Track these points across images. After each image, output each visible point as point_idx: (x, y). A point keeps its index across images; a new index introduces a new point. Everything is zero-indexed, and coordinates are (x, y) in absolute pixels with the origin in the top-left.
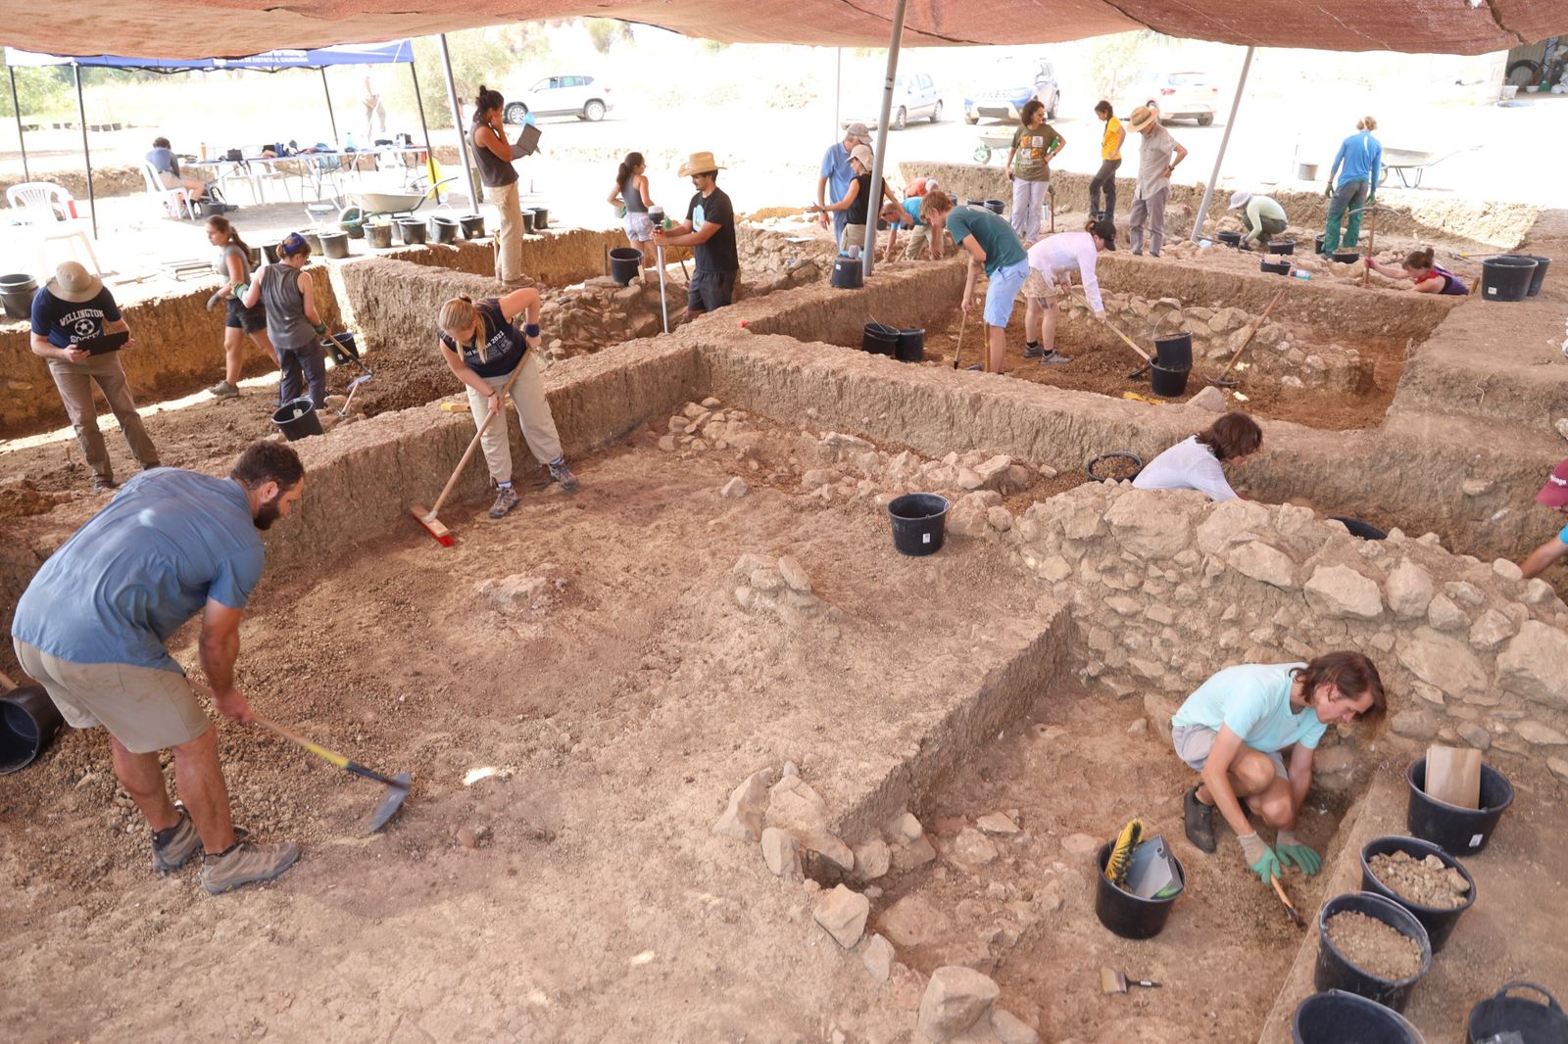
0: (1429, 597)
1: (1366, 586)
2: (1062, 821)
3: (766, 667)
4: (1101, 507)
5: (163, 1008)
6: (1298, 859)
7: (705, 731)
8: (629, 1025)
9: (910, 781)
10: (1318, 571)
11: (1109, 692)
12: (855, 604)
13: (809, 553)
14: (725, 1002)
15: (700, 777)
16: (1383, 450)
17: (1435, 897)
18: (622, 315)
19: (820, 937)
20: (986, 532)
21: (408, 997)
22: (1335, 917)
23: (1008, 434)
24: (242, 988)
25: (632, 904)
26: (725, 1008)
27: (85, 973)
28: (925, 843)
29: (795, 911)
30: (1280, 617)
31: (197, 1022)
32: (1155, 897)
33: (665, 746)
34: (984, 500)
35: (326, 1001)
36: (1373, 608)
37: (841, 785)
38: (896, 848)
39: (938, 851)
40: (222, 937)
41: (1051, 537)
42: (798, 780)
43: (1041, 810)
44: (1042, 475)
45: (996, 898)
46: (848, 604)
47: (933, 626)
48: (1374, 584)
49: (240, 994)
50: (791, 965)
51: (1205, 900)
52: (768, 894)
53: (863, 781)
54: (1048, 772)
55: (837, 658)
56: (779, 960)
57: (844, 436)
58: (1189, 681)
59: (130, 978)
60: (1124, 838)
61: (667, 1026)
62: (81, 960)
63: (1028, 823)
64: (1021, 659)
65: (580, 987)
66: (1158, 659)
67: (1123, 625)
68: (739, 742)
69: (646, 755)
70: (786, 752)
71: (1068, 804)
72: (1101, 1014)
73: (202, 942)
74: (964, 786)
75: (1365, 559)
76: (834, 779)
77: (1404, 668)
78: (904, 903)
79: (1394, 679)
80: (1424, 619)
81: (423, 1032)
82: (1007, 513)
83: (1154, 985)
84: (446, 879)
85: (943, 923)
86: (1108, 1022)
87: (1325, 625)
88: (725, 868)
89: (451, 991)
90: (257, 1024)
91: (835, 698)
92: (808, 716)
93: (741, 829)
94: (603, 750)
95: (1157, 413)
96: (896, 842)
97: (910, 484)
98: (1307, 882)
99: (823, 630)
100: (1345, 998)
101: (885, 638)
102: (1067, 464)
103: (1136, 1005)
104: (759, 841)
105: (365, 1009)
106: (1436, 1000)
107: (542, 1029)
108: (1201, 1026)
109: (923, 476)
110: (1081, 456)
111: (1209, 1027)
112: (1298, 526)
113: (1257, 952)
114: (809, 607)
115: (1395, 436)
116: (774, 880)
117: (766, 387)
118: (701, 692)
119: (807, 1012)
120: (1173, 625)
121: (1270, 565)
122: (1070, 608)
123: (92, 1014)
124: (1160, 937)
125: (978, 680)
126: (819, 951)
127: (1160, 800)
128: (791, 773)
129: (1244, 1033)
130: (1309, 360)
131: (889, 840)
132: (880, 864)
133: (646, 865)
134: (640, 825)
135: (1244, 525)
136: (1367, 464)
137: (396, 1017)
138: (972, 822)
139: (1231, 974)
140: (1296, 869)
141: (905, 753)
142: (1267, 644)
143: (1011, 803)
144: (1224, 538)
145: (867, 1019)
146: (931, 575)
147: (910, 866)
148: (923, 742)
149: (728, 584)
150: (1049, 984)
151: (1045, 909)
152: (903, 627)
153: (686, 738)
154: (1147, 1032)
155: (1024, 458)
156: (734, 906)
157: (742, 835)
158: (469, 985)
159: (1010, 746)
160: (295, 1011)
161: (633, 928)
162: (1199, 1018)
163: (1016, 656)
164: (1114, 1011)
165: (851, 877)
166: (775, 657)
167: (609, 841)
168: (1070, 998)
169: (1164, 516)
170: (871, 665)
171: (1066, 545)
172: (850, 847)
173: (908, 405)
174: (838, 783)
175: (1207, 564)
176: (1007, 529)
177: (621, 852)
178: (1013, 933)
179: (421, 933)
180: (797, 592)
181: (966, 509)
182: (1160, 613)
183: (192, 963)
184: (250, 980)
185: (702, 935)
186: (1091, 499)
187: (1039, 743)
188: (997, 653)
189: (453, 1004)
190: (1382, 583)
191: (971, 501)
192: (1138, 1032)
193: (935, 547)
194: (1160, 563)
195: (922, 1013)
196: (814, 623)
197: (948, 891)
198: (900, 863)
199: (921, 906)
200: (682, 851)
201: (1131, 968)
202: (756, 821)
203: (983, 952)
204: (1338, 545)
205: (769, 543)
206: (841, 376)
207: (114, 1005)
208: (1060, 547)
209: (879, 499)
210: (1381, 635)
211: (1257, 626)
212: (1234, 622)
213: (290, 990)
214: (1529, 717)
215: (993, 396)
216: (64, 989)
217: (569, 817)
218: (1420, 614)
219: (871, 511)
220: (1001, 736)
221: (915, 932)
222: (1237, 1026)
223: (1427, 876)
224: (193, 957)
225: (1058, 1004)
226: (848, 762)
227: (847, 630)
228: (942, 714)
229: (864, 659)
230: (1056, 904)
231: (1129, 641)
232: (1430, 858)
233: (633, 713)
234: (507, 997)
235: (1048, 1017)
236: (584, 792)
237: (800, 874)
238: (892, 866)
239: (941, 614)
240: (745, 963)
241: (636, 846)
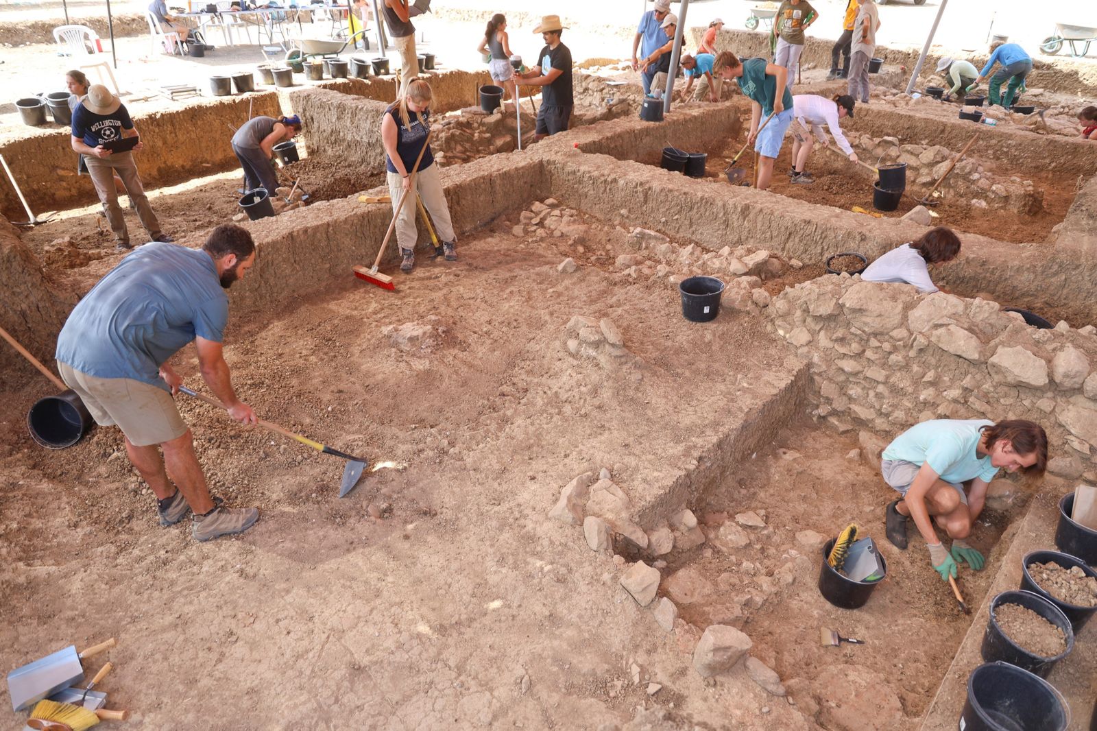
0: (1086, 374)
1: (1037, 364)
2: (796, 520)
3: (588, 398)
4: (837, 294)
5: (169, 619)
6: (968, 558)
7: (544, 443)
8: (487, 650)
9: (689, 487)
10: (1000, 350)
11: (834, 428)
12: (654, 355)
13: (621, 316)
14: (556, 639)
15: (540, 476)
16: (1053, 260)
17: (1078, 598)
18: (488, 135)
19: (624, 597)
20: (750, 307)
21: (334, 621)
22: (1001, 607)
23: (768, 235)
24: (221, 608)
25: (491, 564)
26: (556, 643)
27: (116, 590)
28: (698, 531)
29: (606, 577)
30: (967, 381)
31: (191, 630)
32: (864, 581)
33: (515, 452)
34: (749, 283)
35: (278, 621)
36: (1040, 379)
37: (640, 488)
38: (678, 534)
39: (706, 537)
40: (207, 572)
41: (798, 313)
42: (611, 483)
43: (781, 511)
44: (792, 266)
45: (747, 573)
46: (648, 355)
47: (709, 375)
48: (1043, 362)
49: (220, 612)
50: (603, 616)
51: (898, 583)
52: (587, 564)
53: (657, 485)
54: (787, 484)
55: (640, 395)
56: (595, 611)
57: (647, 231)
58: (895, 424)
59: (146, 596)
60: (843, 537)
61: (514, 653)
62: (113, 581)
63: (771, 520)
64: (772, 402)
65: (454, 622)
66: (872, 407)
67: (847, 380)
68: (568, 452)
69: (502, 458)
70: (602, 461)
71: (801, 508)
72: (820, 660)
73: (193, 574)
74: (727, 491)
75: (1037, 343)
76: (636, 483)
77: (1060, 425)
78: (681, 573)
79: (1052, 433)
80: (1080, 390)
81: (345, 647)
82: (766, 294)
83: (859, 642)
84: (360, 539)
85: (708, 589)
86: (824, 667)
87: (1002, 389)
88: (557, 543)
89: (364, 619)
90: (231, 633)
91: (637, 424)
92: (618, 436)
93: (569, 516)
94: (471, 453)
95: (880, 224)
96: (678, 530)
97: (694, 269)
98: (974, 575)
99: (630, 373)
100: (1007, 668)
101: (675, 381)
102: (810, 259)
103: (845, 655)
104: (582, 525)
105: (304, 628)
106: (1071, 671)
107: (427, 650)
108: (891, 673)
109: (704, 263)
110: (822, 254)
111: (897, 675)
112: (986, 315)
113: (934, 623)
114: (621, 357)
115: (1064, 250)
116: (592, 554)
117: (592, 192)
118: (542, 415)
119: (614, 650)
120: (885, 383)
121: (963, 343)
122: (809, 365)
123: (121, 619)
124: (864, 607)
125: (741, 415)
126: (623, 607)
127: (868, 509)
128: (605, 477)
129: (922, 680)
130: (994, 188)
131: (672, 528)
132: (667, 545)
133: (501, 538)
134: (497, 508)
135: (945, 312)
136: (1039, 270)
137: (326, 635)
138: (731, 517)
139: (915, 637)
140: (965, 565)
141: (687, 467)
142: (955, 401)
143: (759, 505)
144: (929, 321)
145: (656, 657)
146: (708, 337)
147: (687, 547)
148: (700, 459)
149: (562, 337)
150: (783, 637)
151: (783, 583)
152: (687, 373)
153: (530, 447)
154: (852, 676)
155: (779, 253)
156: (563, 570)
157: (570, 520)
158: (376, 616)
159: (760, 463)
160: (257, 626)
161: (491, 582)
162: (890, 668)
163: (769, 399)
164: (829, 659)
165: (645, 553)
166: (595, 392)
167: (474, 519)
168: (798, 647)
169: (885, 302)
170: (664, 401)
171: (809, 320)
172: (645, 532)
173: (695, 210)
174: (638, 485)
175: (915, 340)
176: (766, 306)
177: (483, 527)
178: (759, 599)
179: (343, 577)
180: (613, 345)
181: (736, 289)
182: (879, 374)
183: (187, 588)
184: (226, 603)
185: (540, 590)
186: (830, 287)
187: (782, 463)
188: (755, 397)
189: (365, 629)
190: (1049, 361)
191: (739, 284)
192: (846, 675)
193: (712, 317)
194: (878, 337)
195: (696, 657)
196: (624, 368)
197: (713, 566)
198: (680, 545)
199: (693, 576)
200: (527, 529)
201: (843, 629)
202: (579, 509)
203: (737, 611)
204: (1016, 331)
205: (591, 308)
206: (647, 186)
207: (136, 614)
208: (805, 321)
209: (672, 279)
210: (1045, 400)
211: (949, 387)
212: (932, 384)
213: (254, 611)
215: (758, 206)
216: (103, 600)
217: (447, 500)
218: (1077, 386)
219: (666, 288)
220: (754, 456)
221: (689, 593)
222: (917, 675)
223: (1072, 582)
224: (188, 584)
225: (789, 652)
226: (646, 471)
227: (647, 374)
228: (715, 440)
229: (659, 396)
230: (790, 580)
231: (851, 392)
232: (1075, 568)
233: (493, 427)
234: (403, 627)
235: (782, 660)
236: (458, 483)
237: (611, 550)
238: (674, 547)
239: (716, 366)
240: (570, 612)
241: (494, 523)
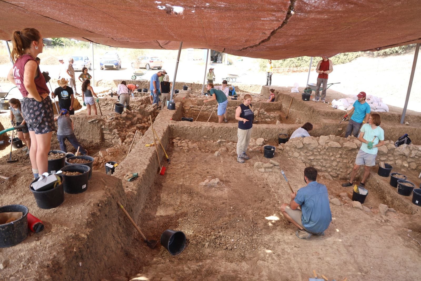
4: (301, 141)
10: (344, 144)
29: (349, 209)
30: (340, 152)
36: (356, 147)
41: (293, 149)
57: (222, 140)
67: (311, 161)
87: (347, 152)
112: (334, 138)
116: (340, 206)
117: (191, 133)
120: (322, 159)
121: (336, 144)
122: (302, 161)
130: (271, 115)
169: (313, 141)
176: (284, 150)
182: (319, 157)
204: (343, 139)
206: (213, 127)
212: (332, 155)
214: (381, 157)
